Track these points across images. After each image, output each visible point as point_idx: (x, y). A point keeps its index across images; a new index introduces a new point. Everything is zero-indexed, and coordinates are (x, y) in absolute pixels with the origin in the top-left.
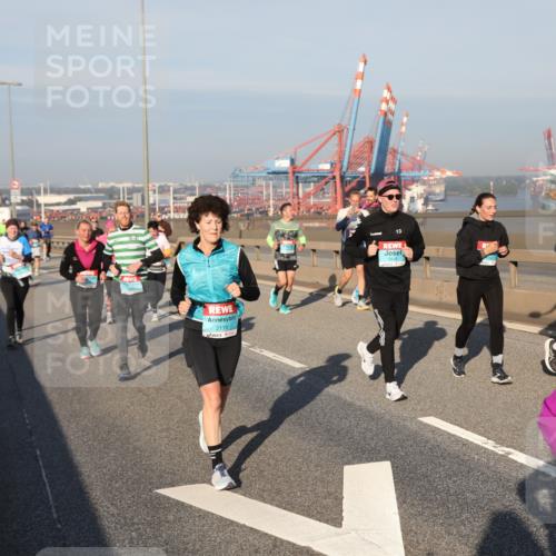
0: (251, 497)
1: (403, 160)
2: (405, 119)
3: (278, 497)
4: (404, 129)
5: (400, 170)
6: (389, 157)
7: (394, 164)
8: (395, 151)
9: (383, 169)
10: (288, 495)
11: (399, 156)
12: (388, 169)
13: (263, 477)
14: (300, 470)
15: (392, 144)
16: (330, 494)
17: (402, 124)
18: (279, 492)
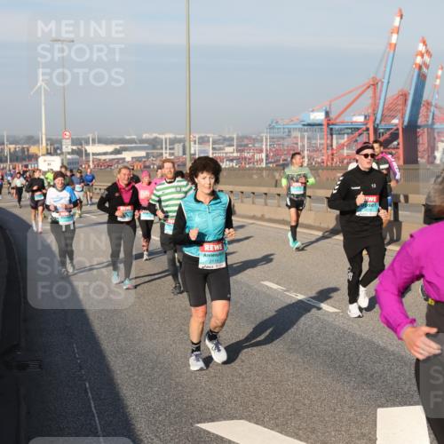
0: (287, 434)
1: (437, 112)
2: (440, 72)
3: (314, 436)
4: (438, 82)
5: (433, 123)
6: (423, 110)
7: (427, 116)
8: (429, 104)
9: (416, 122)
10: (323, 434)
11: (432, 109)
12: (421, 121)
13: (299, 416)
14: (335, 410)
15: (426, 96)
16: (364, 435)
17: (437, 77)
18: (313, 431)
